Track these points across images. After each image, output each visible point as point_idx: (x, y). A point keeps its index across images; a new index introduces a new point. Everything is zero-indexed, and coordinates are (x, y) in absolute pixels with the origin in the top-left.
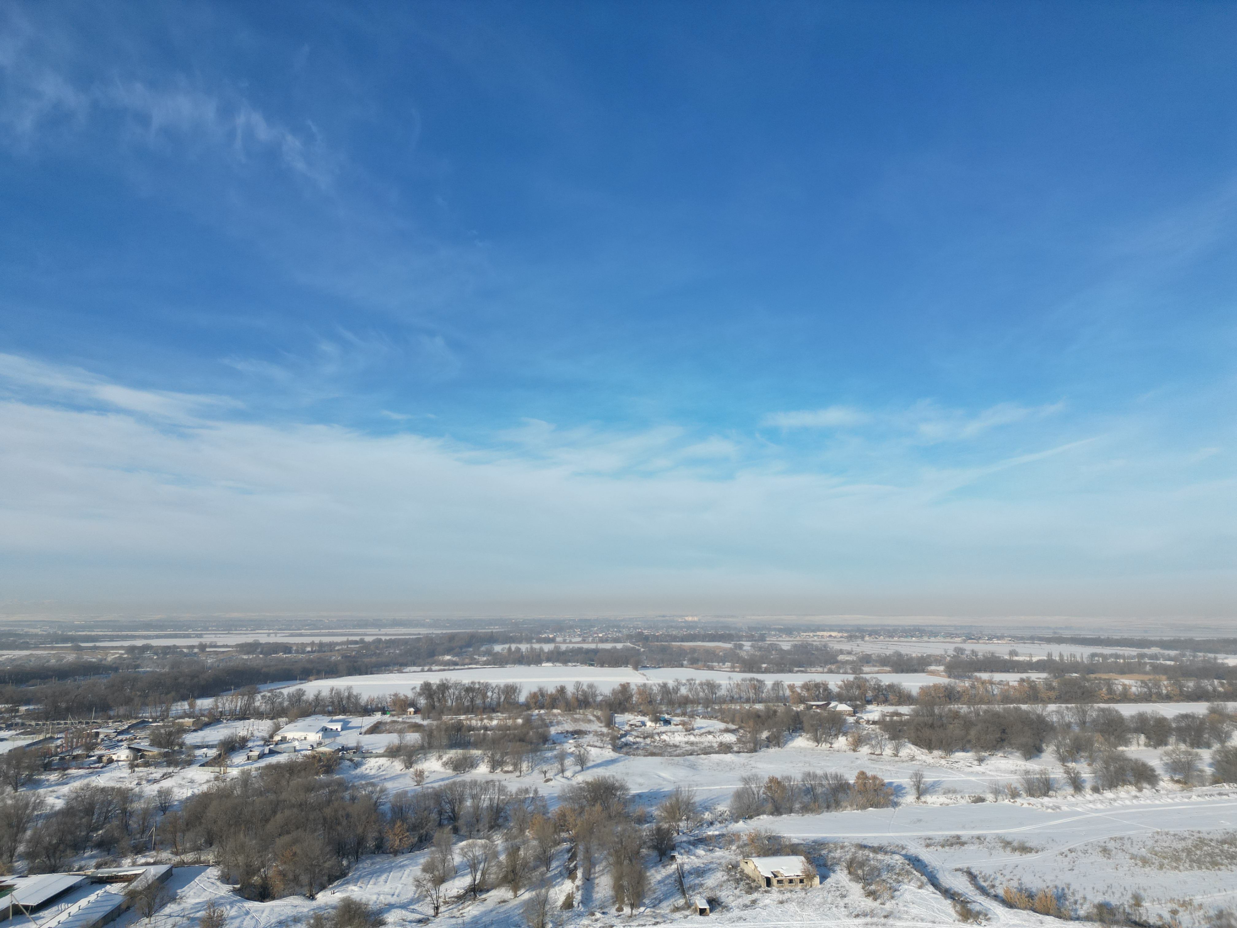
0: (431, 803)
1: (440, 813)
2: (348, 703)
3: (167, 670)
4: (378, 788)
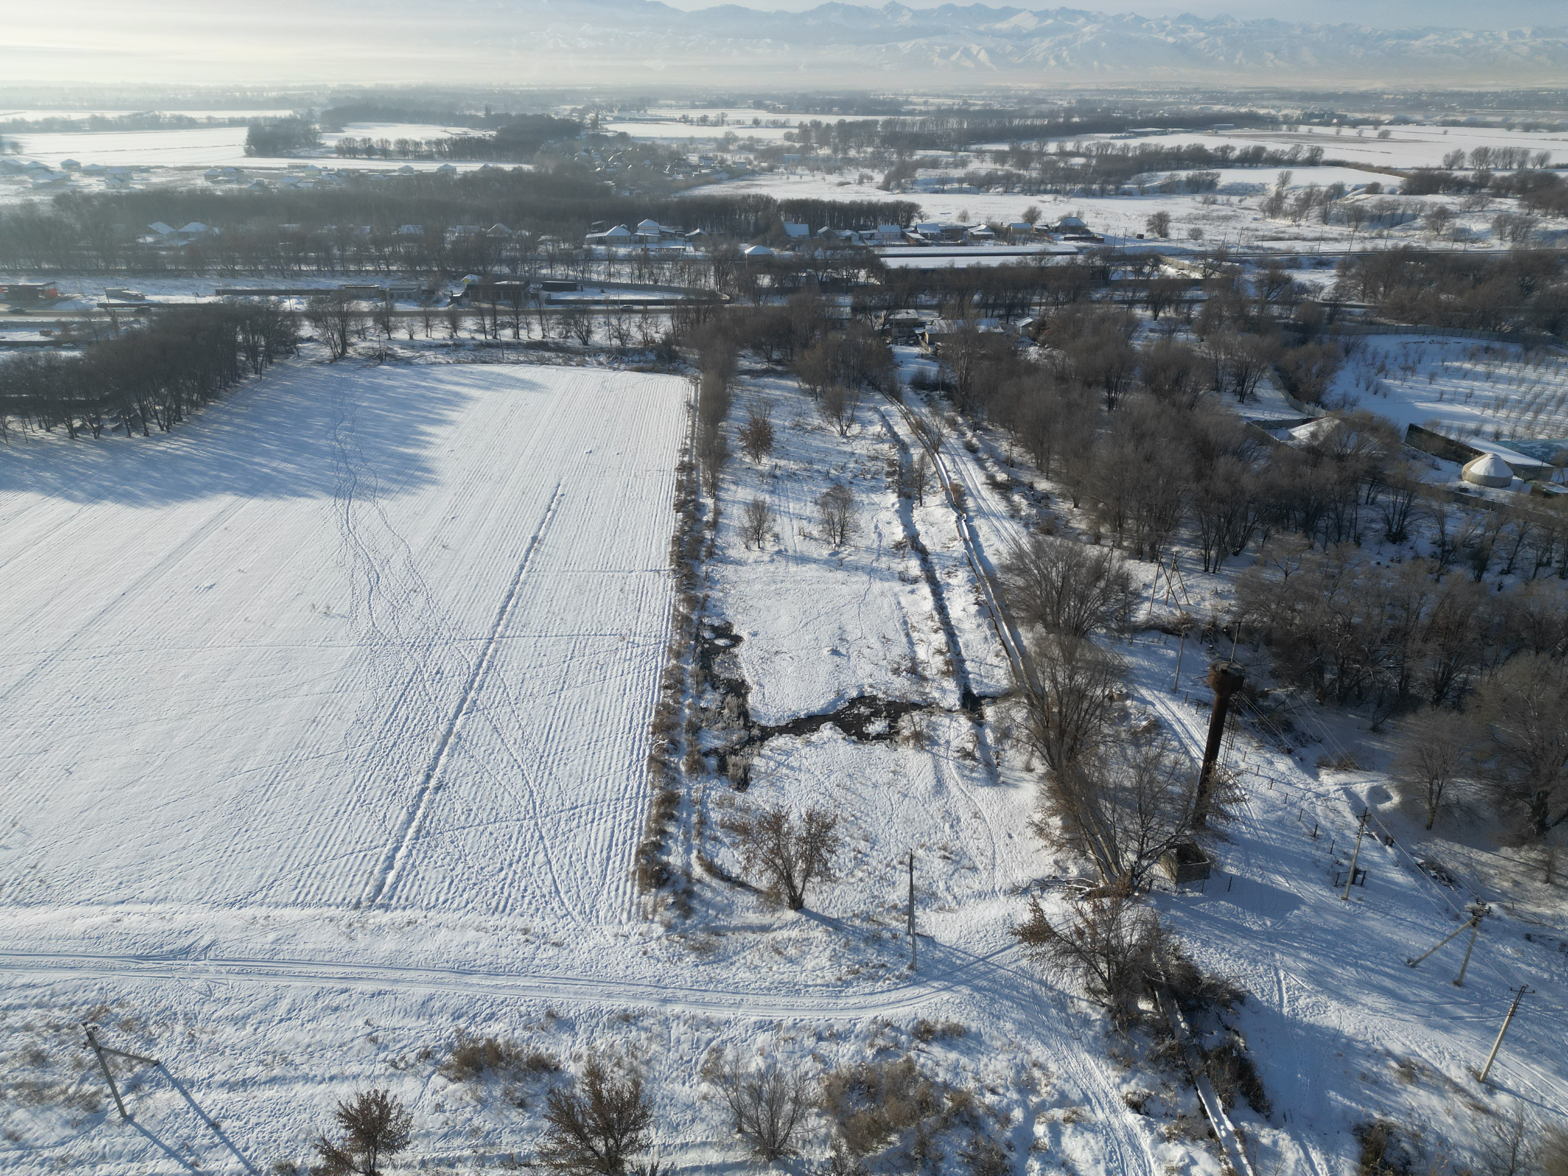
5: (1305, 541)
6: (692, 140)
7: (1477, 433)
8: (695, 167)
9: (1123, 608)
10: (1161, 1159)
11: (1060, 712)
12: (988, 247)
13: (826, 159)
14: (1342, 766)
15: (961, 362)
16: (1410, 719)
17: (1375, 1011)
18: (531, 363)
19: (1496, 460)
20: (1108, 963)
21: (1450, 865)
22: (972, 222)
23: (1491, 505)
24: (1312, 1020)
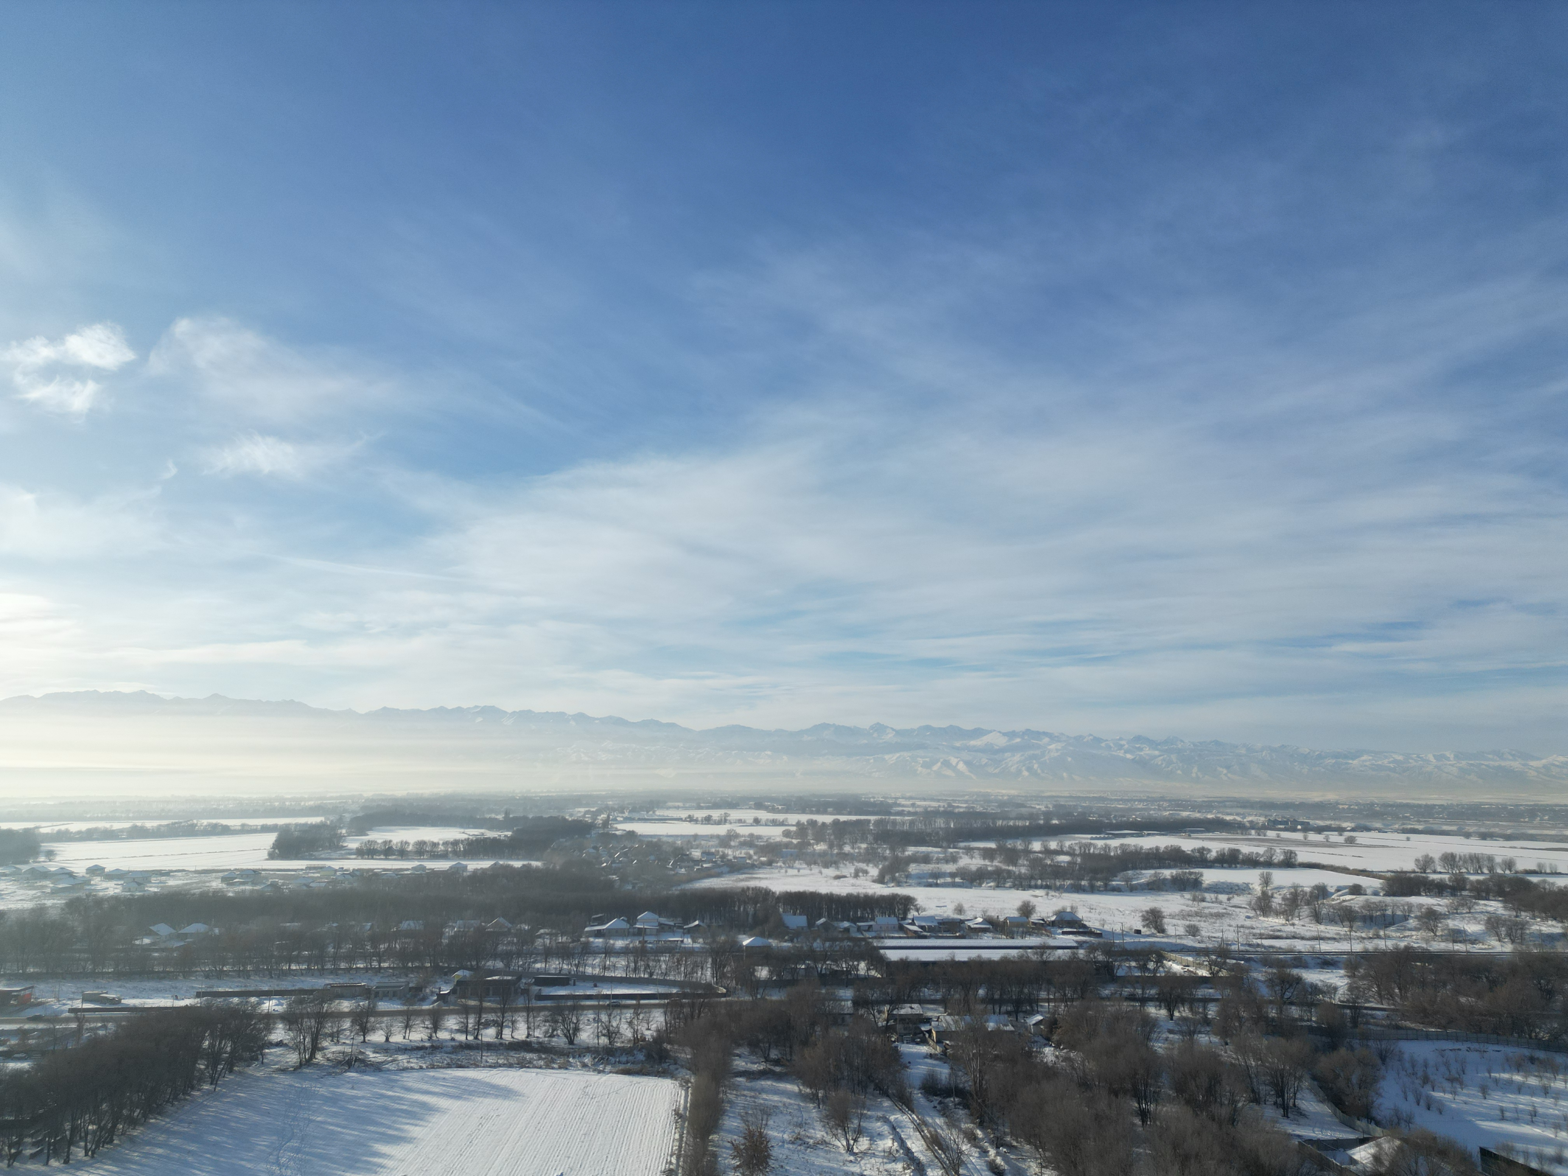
6: (696, 837)
8: (697, 862)
12: (987, 940)
13: (823, 854)
15: (974, 1064)
18: (510, 1066)
22: (968, 915)
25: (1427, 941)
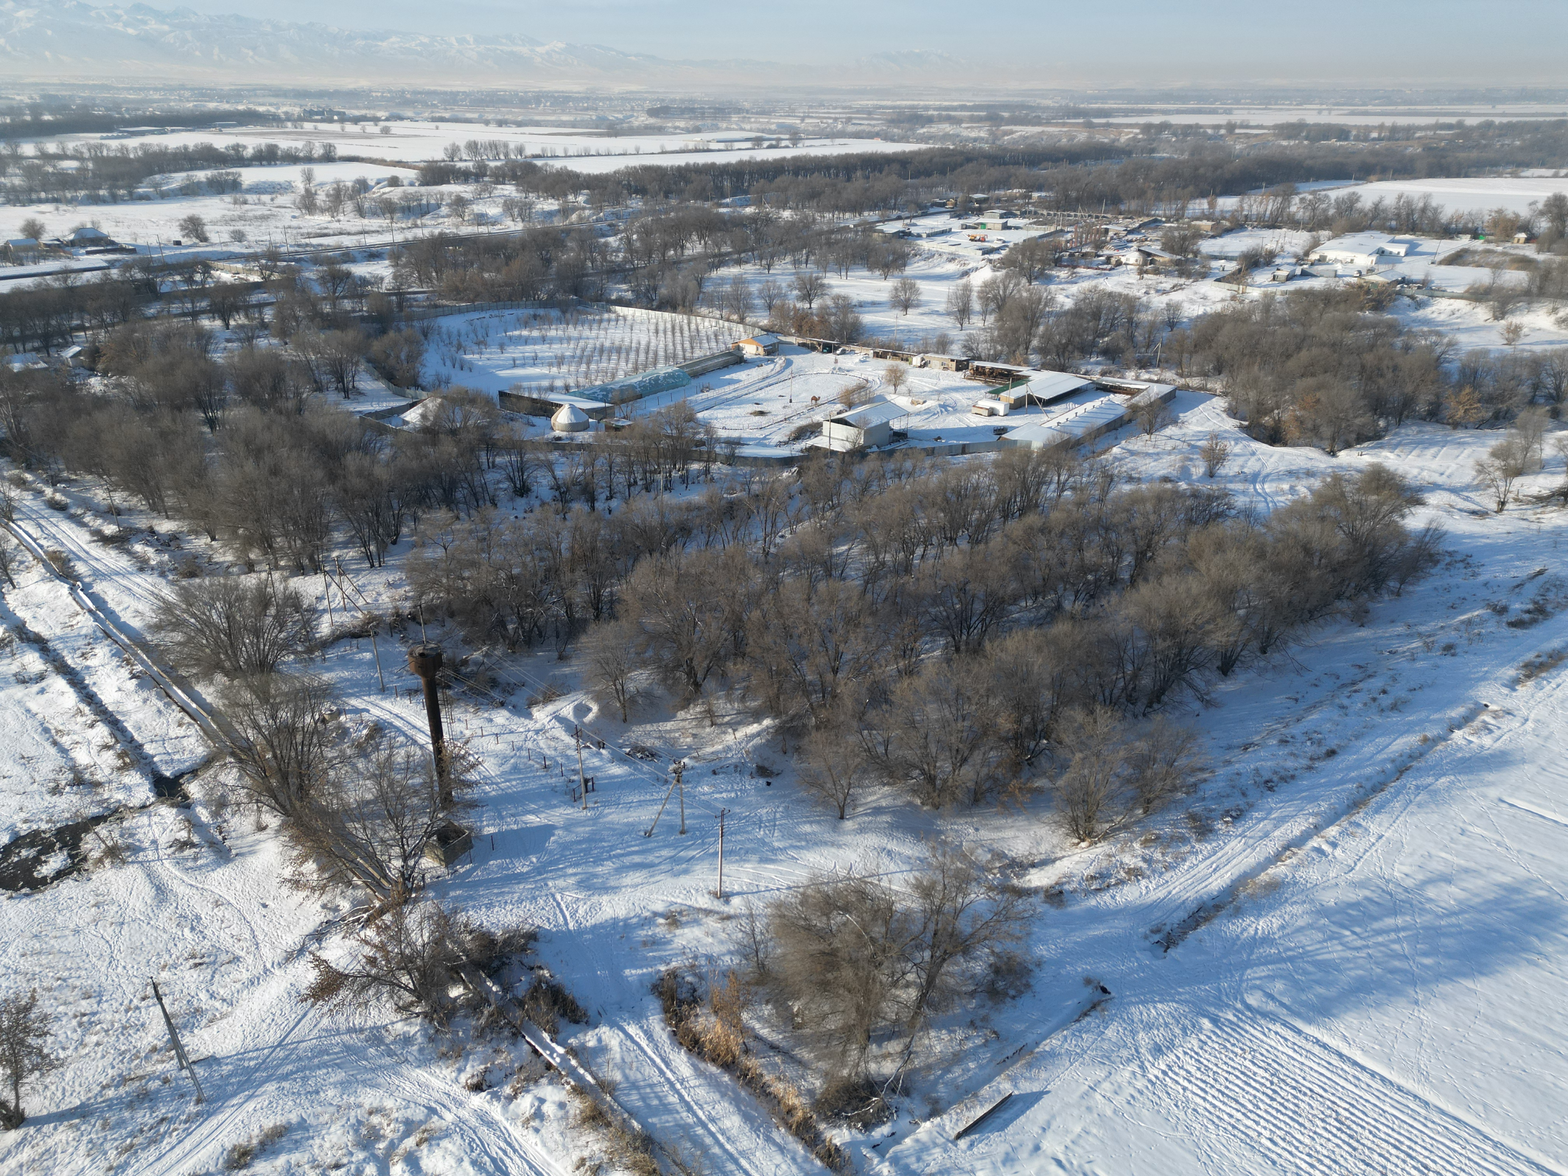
0: (1525, 373)
1: (1536, 387)
2: (1421, 217)
3: (1186, 156)
4: (1446, 340)
5: (451, 514)
7: (552, 389)
9: (304, 627)
10: (513, 1119)
11: (275, 756)
14: (548, 699)
16: (584, 639)
17: (635, 886)
19: (572, 408)
20: (409, 974)
21: (648, 743)
23: (581, 447)
24: (593, 922)
25: (457, 227)
